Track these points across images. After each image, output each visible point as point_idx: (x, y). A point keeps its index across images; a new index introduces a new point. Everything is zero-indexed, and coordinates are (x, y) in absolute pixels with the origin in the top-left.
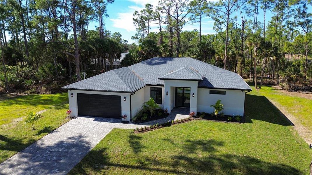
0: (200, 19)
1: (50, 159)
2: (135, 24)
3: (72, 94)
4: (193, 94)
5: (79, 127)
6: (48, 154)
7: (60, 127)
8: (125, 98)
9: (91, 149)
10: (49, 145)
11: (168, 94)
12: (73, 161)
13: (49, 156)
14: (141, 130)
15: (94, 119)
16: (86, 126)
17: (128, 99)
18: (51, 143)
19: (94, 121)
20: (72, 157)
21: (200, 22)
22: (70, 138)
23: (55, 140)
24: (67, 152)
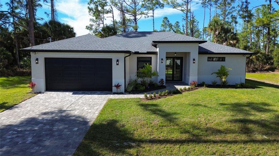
0: (153, 13)
1: (20, 142)
2: (90, 13)
3: (37, 59)
4: (194, 60)
5: (54, 101)
6: (13, 134)
7: (23, 103)
8: (118, 61)
9: (91, 124)
10: (12, 123)
11: (163, 62)
12: (70, 141)
13: (16, 137)
14: (149, 98)
15: (72, 93)
16: (65, 100)
17: (121, 63)
18: (14, 121)
19: (72, 94)
20: (63, 135)
21: (153, 17)
22: (45, 114)
23: (20, 117)
24: (50, 130)
